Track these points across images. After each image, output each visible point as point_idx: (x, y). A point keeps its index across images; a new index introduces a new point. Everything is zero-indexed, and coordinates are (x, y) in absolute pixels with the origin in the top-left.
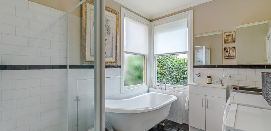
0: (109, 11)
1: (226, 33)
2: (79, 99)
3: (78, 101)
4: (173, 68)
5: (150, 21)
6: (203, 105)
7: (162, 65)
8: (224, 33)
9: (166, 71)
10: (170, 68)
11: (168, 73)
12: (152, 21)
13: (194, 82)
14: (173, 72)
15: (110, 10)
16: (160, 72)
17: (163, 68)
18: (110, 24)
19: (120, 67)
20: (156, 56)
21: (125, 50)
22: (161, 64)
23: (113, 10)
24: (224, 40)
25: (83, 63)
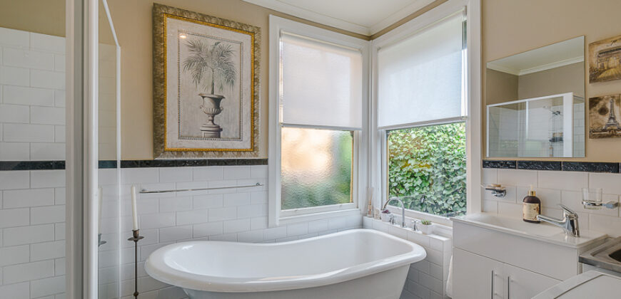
0: (230, 28)
1: (598, 43)
2: (140, 235)
3: (136, 241)
4: (456, 162)
5: (370, 38)
6: (495, 292)
7: (425, 155)
8: (592, 45)
9: (436, 171)
10: (446, 162)
11: (440, 176)
12: (373, 39)
13: (482, 211)
14: (456, 175)
15: (232, 26)
16: (420, 172)
17: (428, 163)
18: (234, 59)
19: (265, 162)
20: (384, 131)
21: (281, 120)
22: (422, 150)
23: (242, 25)
24: (591, 69)
25: (158, 156)
